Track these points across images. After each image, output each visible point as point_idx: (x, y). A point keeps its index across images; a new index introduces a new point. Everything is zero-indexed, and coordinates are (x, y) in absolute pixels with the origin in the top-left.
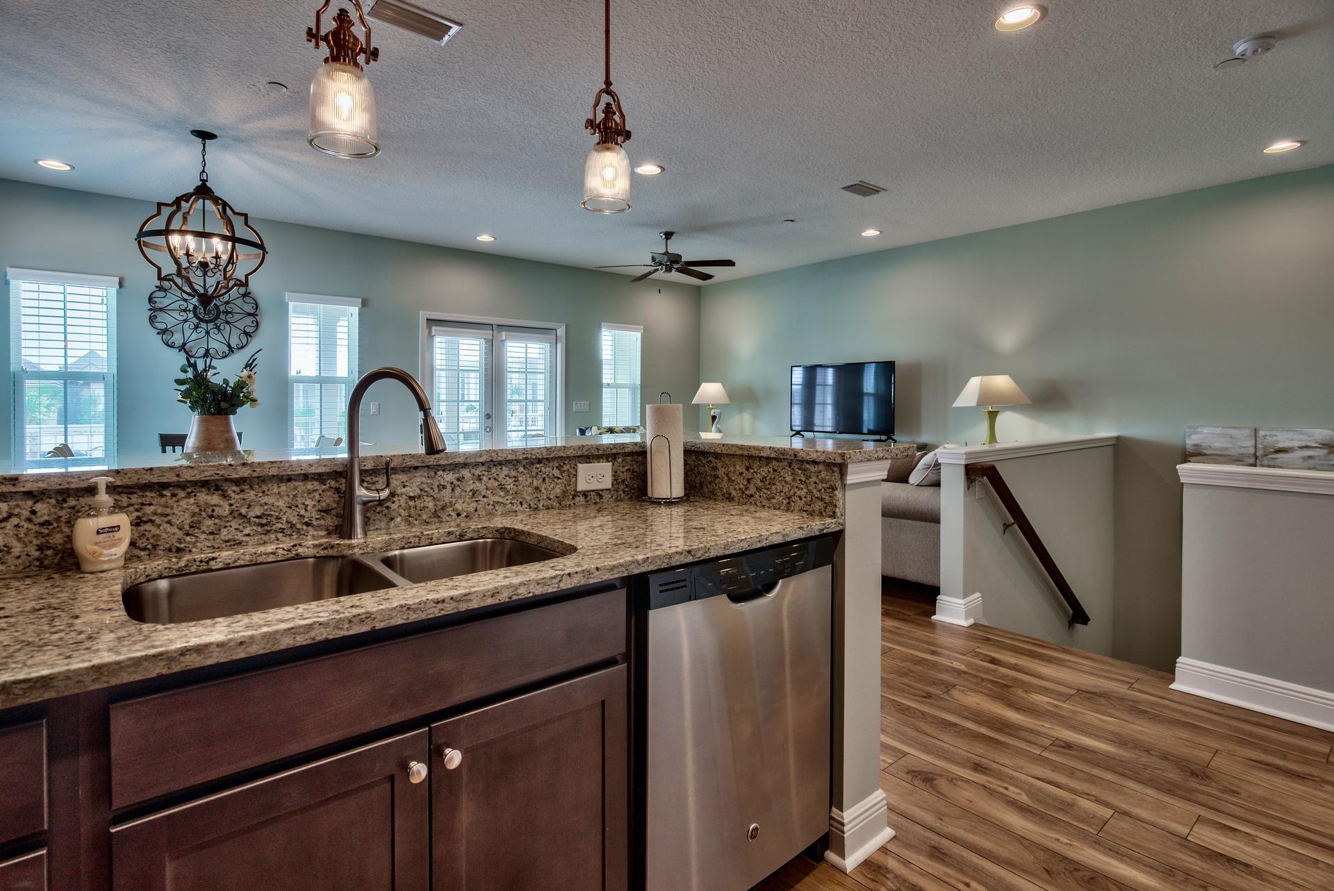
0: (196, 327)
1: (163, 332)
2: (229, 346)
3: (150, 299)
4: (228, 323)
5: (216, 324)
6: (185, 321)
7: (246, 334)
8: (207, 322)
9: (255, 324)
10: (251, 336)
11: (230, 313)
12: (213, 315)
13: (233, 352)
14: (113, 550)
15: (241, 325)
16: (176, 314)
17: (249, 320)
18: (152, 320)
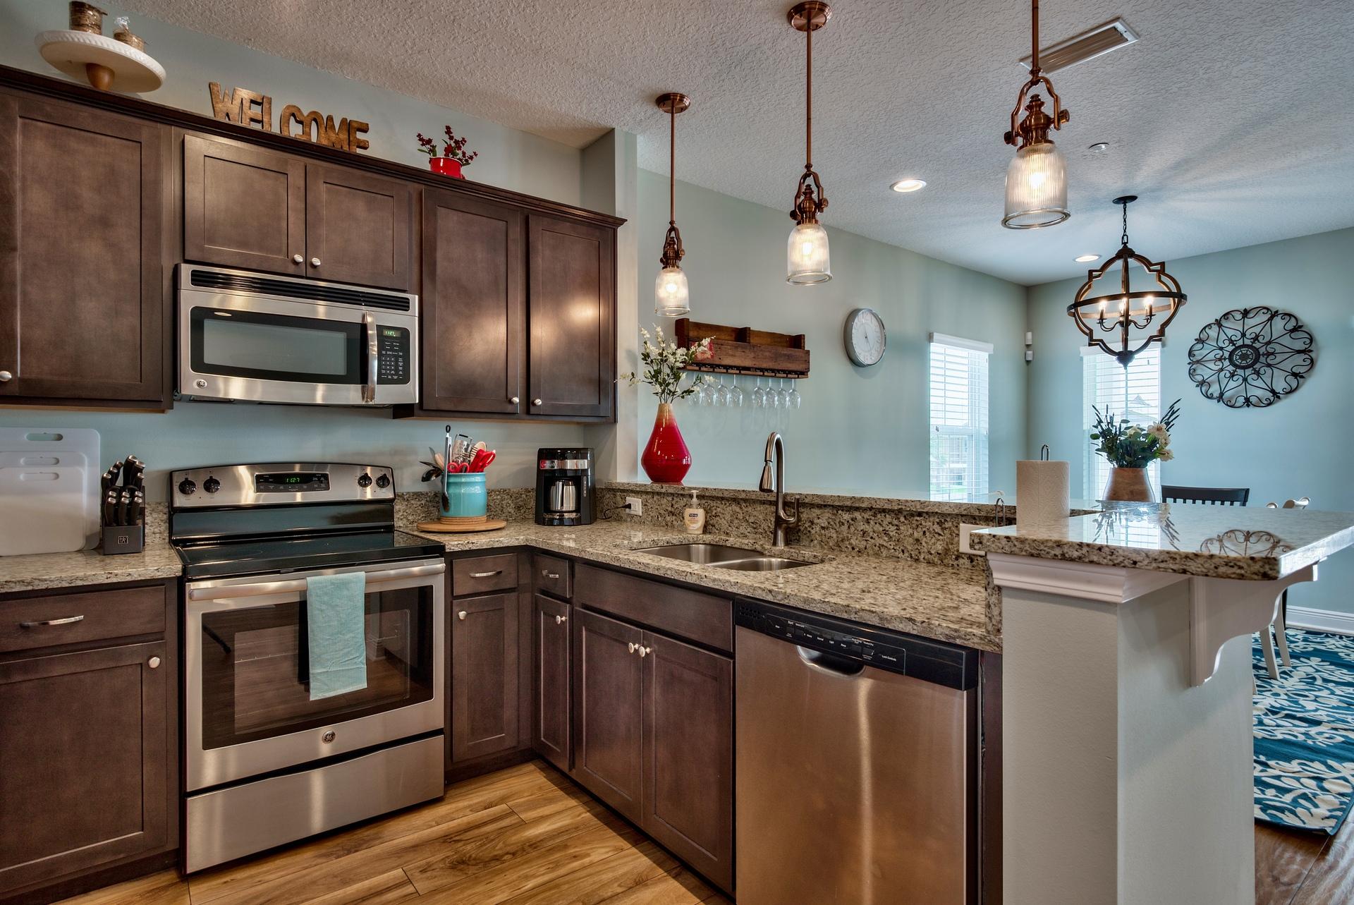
0: (1232, 375)
1: (1201, 384)
2: (1273, 391)
3: (1191, 354)
4: (1269, 365)
5: (1254, 369)
6: (1222, 370)
7: (1295, 375)
8: (1244, 368)
9: (1309, 361)
10: (1302, 377)
11: (1272, 354)
12: (1252, 359)
13: (1279, 397)
14: (694, 525)
15: (1288, 365)
16: (1211, 365)
17: (1299, 359)
18: (1192, 374)
